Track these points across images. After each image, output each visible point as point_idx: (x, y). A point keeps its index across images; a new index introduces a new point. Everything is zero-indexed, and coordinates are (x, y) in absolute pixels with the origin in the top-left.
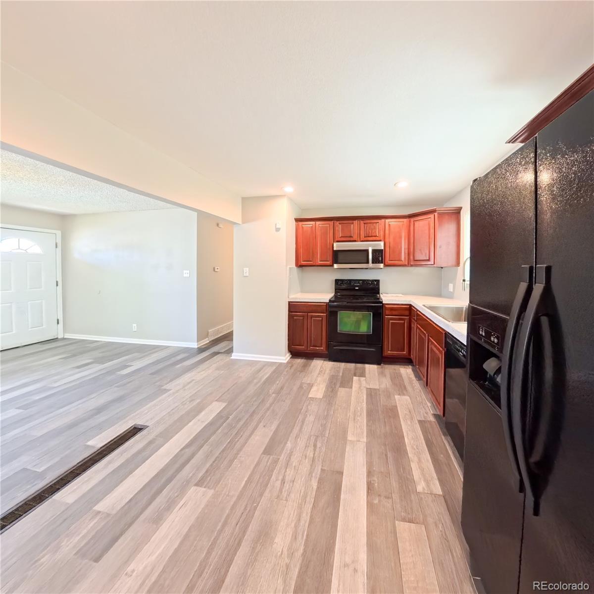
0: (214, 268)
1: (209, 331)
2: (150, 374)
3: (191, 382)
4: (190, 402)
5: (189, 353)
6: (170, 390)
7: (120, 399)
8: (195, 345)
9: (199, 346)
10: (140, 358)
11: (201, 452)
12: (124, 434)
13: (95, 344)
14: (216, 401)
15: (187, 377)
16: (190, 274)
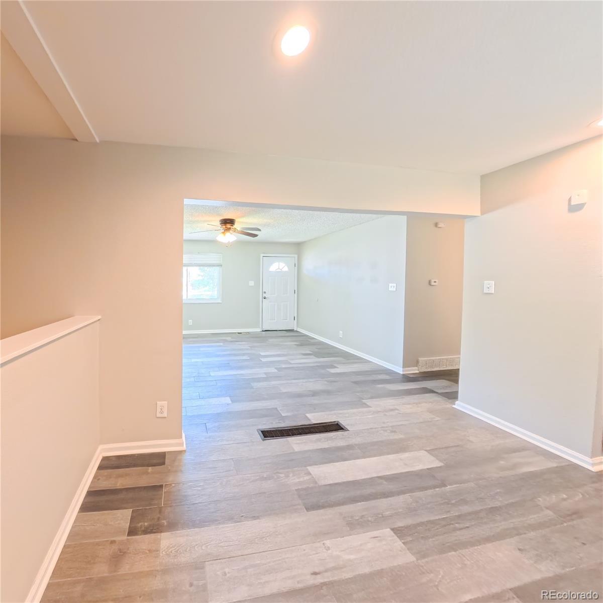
0: (430, 282)
1: (420, 359)
2: (352, 382)
3: (392, 410)
4: (392, 432)
5: (392, 377)
6: (371, 407)
7: (328, 392)
8: (400, 370)
9: (404, 373)
10: (344, 363)
11: (401, 498)
12: (330, 424)
13: (312, 341)
14: (426, 450)
15: (389, 402)
16: (396, 288)
